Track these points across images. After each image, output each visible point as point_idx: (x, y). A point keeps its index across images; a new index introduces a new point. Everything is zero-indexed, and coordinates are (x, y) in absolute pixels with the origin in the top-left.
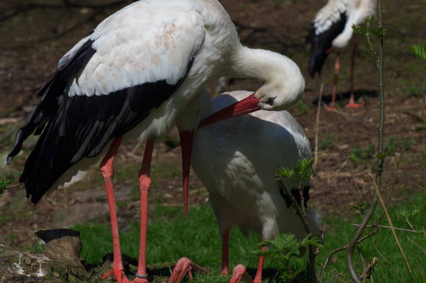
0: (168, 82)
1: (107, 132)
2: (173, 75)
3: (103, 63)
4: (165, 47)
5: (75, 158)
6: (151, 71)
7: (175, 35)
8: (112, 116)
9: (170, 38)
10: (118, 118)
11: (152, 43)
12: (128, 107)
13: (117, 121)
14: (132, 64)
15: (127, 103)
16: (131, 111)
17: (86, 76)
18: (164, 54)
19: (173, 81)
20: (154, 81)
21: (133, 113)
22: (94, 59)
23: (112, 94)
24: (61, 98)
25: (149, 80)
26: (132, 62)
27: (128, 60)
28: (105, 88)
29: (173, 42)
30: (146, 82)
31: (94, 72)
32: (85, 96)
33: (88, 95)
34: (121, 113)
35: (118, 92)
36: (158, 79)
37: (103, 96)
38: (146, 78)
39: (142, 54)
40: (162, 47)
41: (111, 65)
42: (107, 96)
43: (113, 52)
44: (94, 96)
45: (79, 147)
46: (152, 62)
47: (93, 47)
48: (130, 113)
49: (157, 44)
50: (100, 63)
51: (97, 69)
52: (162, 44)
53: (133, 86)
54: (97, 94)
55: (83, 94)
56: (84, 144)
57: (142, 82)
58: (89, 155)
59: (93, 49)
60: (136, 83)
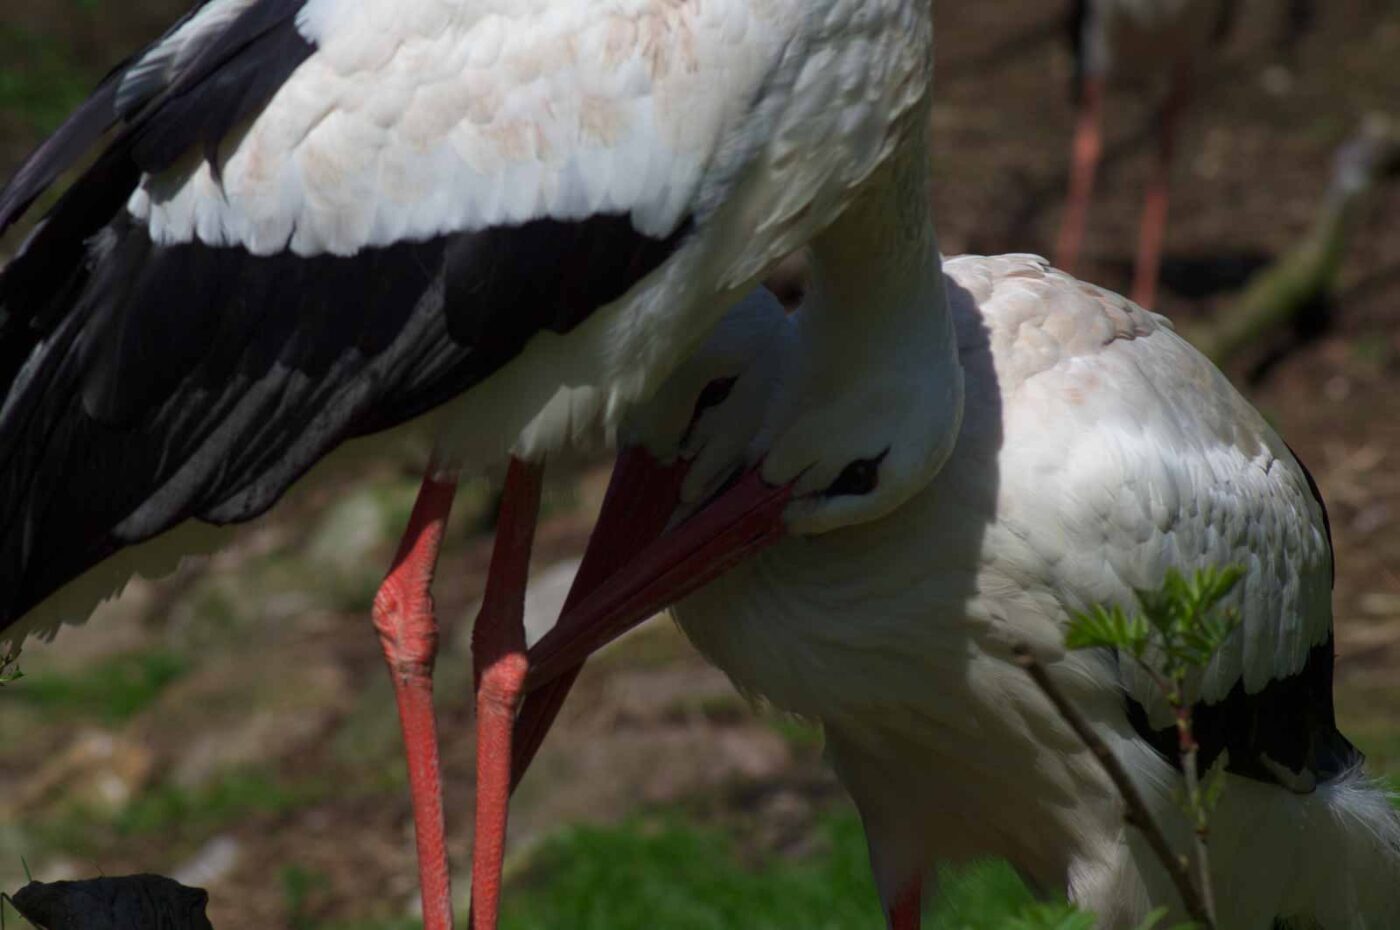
0: (636, 222)
1: (318, 420)
2: (666, 191)
3: (349, 110)
4: (648, 67)
5: (142, 517)
6: (572, 167)
7: (698, 13)
8: (353, 354)
9: (674, 23)
10: (382, 363)
11: (592, 40)
12: (436, 318)
13: (375, 376)
14: (487, 127)
15: (432, 303)
16: (446, 338)
17: (257, 159)
18: (643, 90)
19: (658, 225)
20: (582, 212)
21: (453, 346)
22: (301, 89)
23: (368, 253)
25: (555, 207)
26: (489, 119)
27: (476, 106)
28: (340, 222)
29: (687, 43)
30: (541, 214)
31: (298, 143)
32: (240, 250)
33: (254, 247)
34: (401, 343)
35: (405, 249)
36: (596, 205)
37: (325, 261)
38: (541, 196)
39: (540, 88)
40: (634, 63)
41: (387, 123)
42: (344, 260)
43: (401, 63)
44: (286, 253)
45: (171, 471)
46: (582, 126)
47: (303, 31)
48: (440, 344)
49: (612, 48)
50: (331, 109)
51: (314, 134)
52: (638, 50)
53: (478, 226)
54: (302, 247)
55: (232, 241)
56: (195, 458)
57: (522, 211)
58: (215, 512)
59: (301, 40)
60: (491, 216)
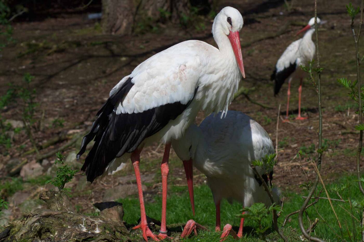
0: (181, 103)
1: (140, 136)
2: (185, 98)
3: (139, 92)
4: (180, 80)
5: (119, 153)
6: (171, 96)
7: (186, 71)
8: (144, 126)
9: (183, 73)
10: (148, 127)
11: (171, 77)
12: (155, 119)
13: (147, 129)
14: (158, 91)
15: (154, 117)
16: (157, 122)
17: (128, 101)
18: (179, 84)
19: (185, 102)
20: (173, 102)
21: (158, 123)
22: (133, 89)
23: (145, 112)
24: (111, 115)
25: (169, 102)
27: (156, 89)
28: (140, 108)
29: (185, 76)
30: (167, 103)
31: (133, 98)
32: (128, 113)
33: (129, 113)
34: (150, 124)
35: (149, 111)
36: (175, 101)
37: (139, 114)
38: (167, 101)
39: (165, 85)
40: (178, 80)
41: (144, 93)
42: (141, 113)
43: (146, 84)
44: (134, 113)
45: (123, 146)
46: (171, 90)
47: (132, 82)
48: (156, 123)
49: (174, 78)
50: (137, 92)
51: (135, 96)
52: (178, 78)
53: (159, 106)
54: (136, 112)
55: (126, 113)
56: (125, 144)
57: (165, 103)
58: (129, 151)
59: (132, 83)
60: (160, 104)
